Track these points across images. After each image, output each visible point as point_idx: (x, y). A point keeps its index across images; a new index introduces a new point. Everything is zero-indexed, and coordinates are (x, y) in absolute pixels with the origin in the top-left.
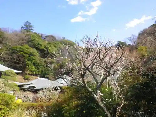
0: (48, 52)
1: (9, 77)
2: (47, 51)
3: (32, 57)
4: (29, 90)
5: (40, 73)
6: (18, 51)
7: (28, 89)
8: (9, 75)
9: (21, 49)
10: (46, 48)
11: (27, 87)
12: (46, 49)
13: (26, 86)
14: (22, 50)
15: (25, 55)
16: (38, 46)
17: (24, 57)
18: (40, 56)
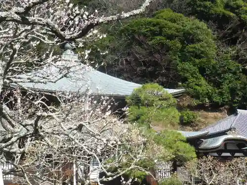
0: (240, 20)
1: (153, 111)
2: (237, 19)
3: (190, 47)
4: (224, 154)
5: (227, 97)
6: (145, 35)
7: (218, 150)
8: (149, 105)
9: (154, 25)
10: (232, 9)
11: (220, 141)
12: (232, 14)
13: (210, 140)
14: (156, 29)
15: (169, 43)
16: (205, 7)
17: (168, 49)
18: (218, 39)
